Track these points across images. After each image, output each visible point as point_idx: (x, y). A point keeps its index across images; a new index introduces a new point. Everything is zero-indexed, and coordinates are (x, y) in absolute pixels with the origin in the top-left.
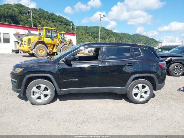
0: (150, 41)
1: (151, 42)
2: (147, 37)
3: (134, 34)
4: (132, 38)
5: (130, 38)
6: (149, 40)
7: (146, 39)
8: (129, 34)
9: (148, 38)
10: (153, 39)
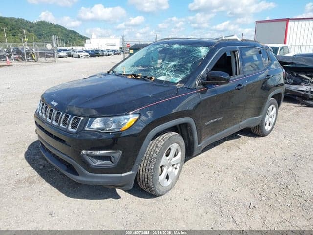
0: (71, 35)
1: (72, 38)
2: (63, 27)
3: (39, 22)
4: (35, 28)
5: (32, 29)
6: (67, 33)
7: (62, 32)
8: (27, 21)
9: (66, 30)
10: (74, 33)
